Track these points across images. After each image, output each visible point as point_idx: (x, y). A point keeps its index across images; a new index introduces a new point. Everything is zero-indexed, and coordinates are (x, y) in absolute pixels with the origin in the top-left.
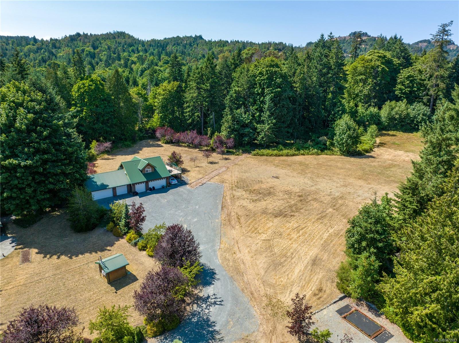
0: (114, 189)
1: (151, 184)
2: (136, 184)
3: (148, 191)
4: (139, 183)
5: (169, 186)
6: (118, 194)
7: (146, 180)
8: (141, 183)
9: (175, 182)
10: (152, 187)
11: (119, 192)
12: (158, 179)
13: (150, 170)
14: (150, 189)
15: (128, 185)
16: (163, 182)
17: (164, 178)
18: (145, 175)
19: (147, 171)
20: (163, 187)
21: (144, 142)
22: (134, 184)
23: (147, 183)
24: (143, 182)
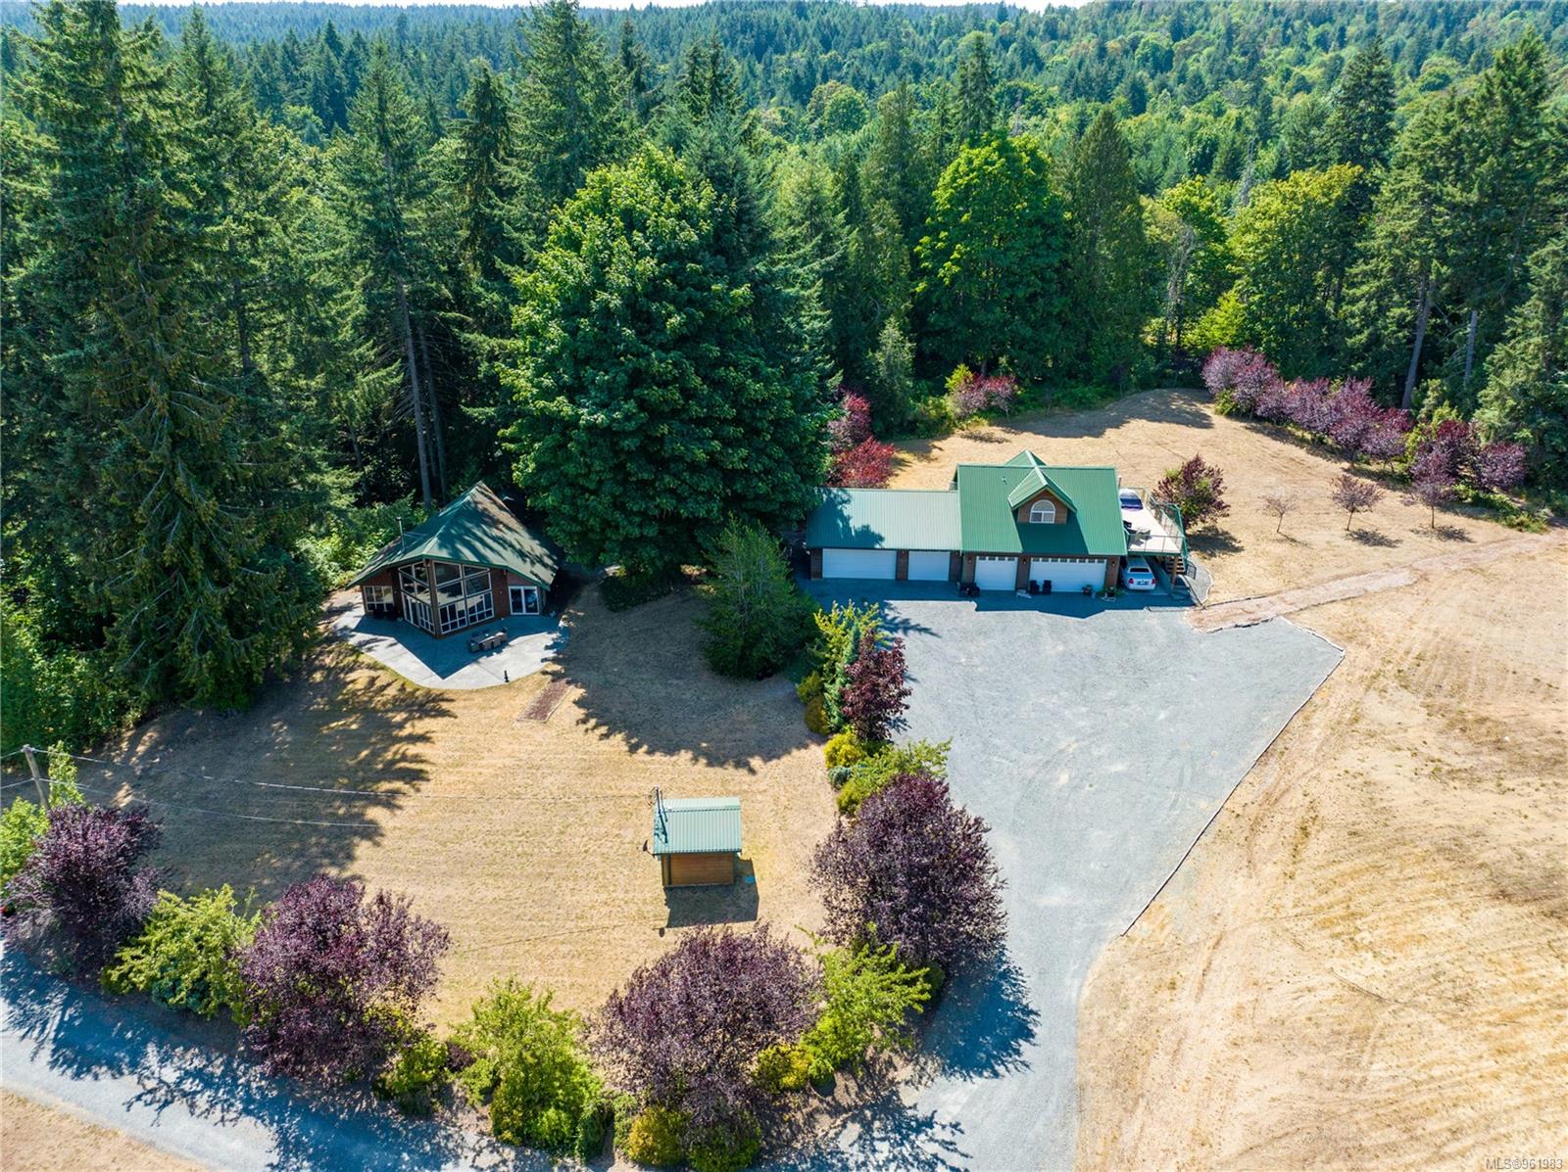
0: (902, 555)
1: (1042, 570)
2: (983, 555)
3: (1022, 594)
4: (992, 555)
5: (1111, 595)
6: (912, 576)
7: (1019, 549)
8: (1002, 556)
9: (1143, 582)
10: (1040, 582)
11: (916, 571)
12: (1073, 558)
13: (1048, 514)
14: (1033, 588)
15: (954, 554)
16: (1093, 574)
17: (1100, 558)
18: (1027, 530)
19: (1038, 516)
20: (1087, 591)
21: (1150, 398)
22: (972, 556)
23: (1024, 560)
24: (1011, 556)
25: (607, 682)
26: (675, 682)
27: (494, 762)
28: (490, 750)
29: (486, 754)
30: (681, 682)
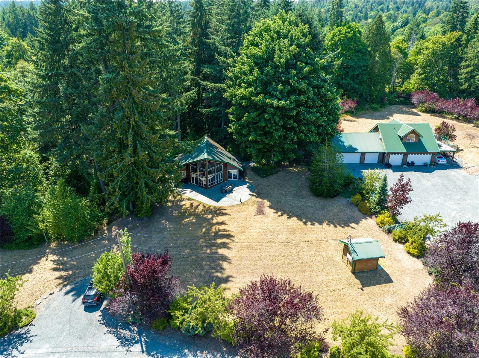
0: (363, 154)
1: (411, 158)
2: (392, 153)
3: (405, 166)
4: (395, 153)
5: (434, 166)
6: (366, 161)
7: (405, 151)
8: (398, 153)
9: (443, 161)
10: (410, 162)
11: (368, 160)
12: (421, 153)
13: (413, 139)
14: (408, 164)
15: (380, 153)
16: (427, 159)
17: (430, 153)
18: (406, 144)
19: (409, 140)
20: (425, 165)
21: (394, 107)
22: (389, 154)
23: (406, 155)
24: (401, 153)
25: (277, 201)
26: (303, 200)
27: (255, 230)
28: (251, 227)
29: (250, 228)
30: (304, 200)
